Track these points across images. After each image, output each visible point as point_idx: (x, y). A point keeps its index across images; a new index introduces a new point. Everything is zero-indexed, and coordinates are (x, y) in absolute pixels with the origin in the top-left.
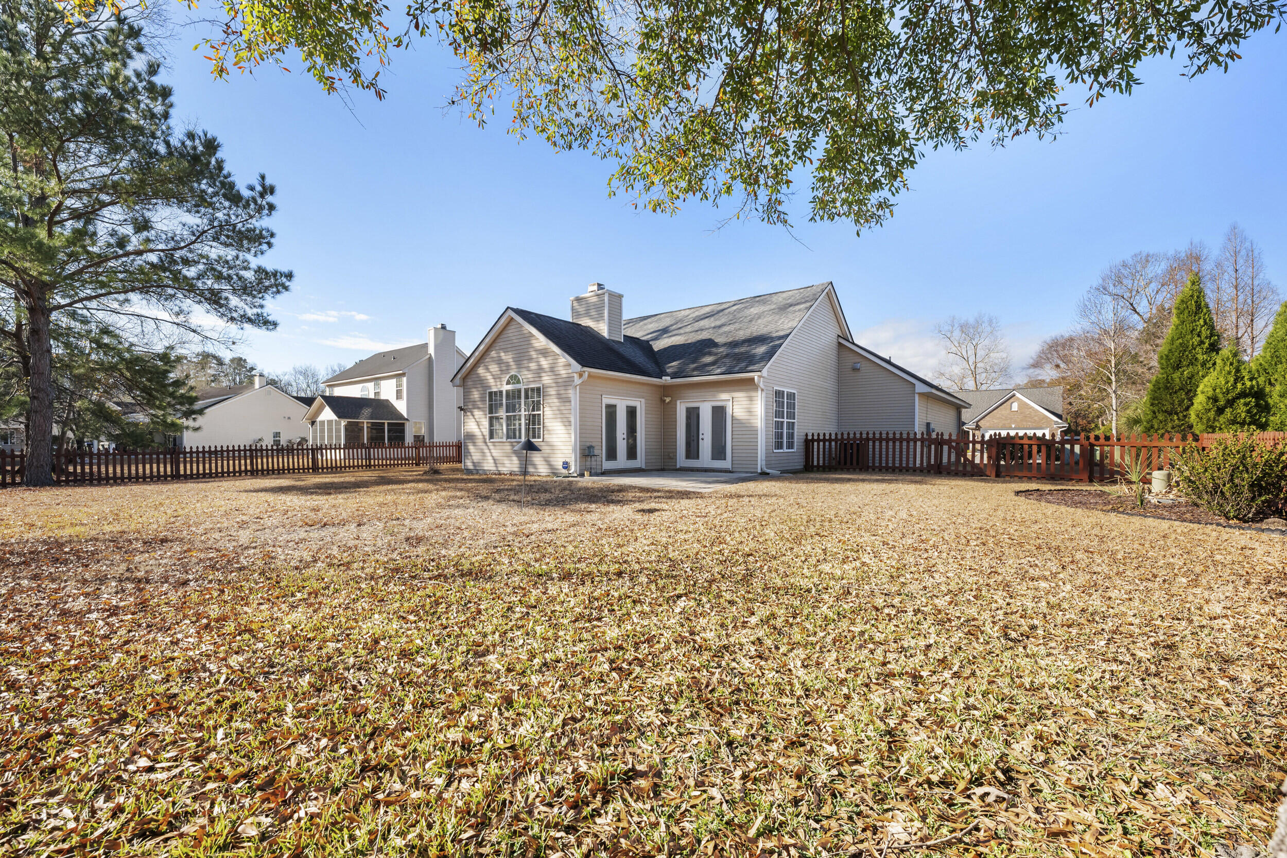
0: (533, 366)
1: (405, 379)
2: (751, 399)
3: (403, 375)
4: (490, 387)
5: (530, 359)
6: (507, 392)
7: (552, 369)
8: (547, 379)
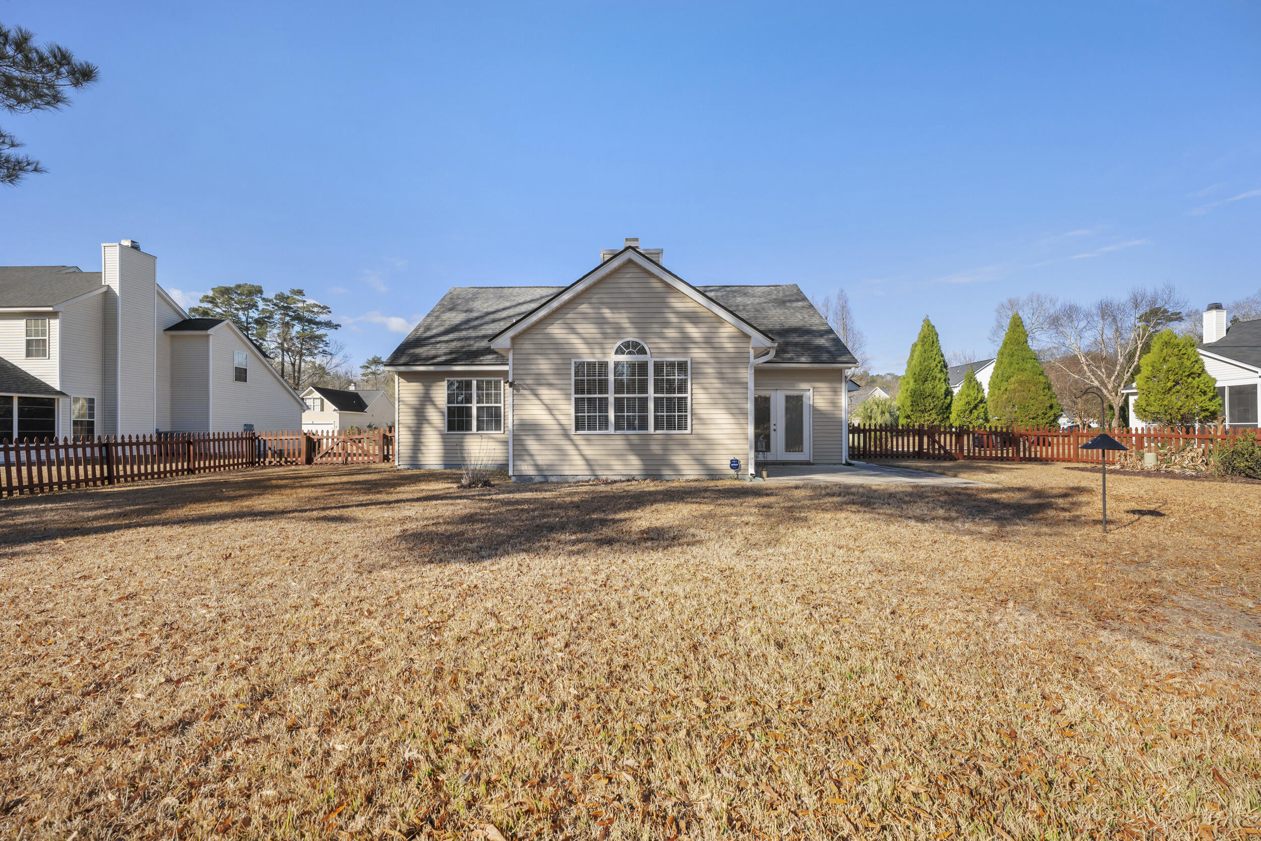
0: (671, 333)
1: (55, 325)
2: (836, 392)
3: (54, 315)
4: (577, 355)
5: (666, 324)
6: (617, 364)
7: (709, 342)
8: (698, 354)
